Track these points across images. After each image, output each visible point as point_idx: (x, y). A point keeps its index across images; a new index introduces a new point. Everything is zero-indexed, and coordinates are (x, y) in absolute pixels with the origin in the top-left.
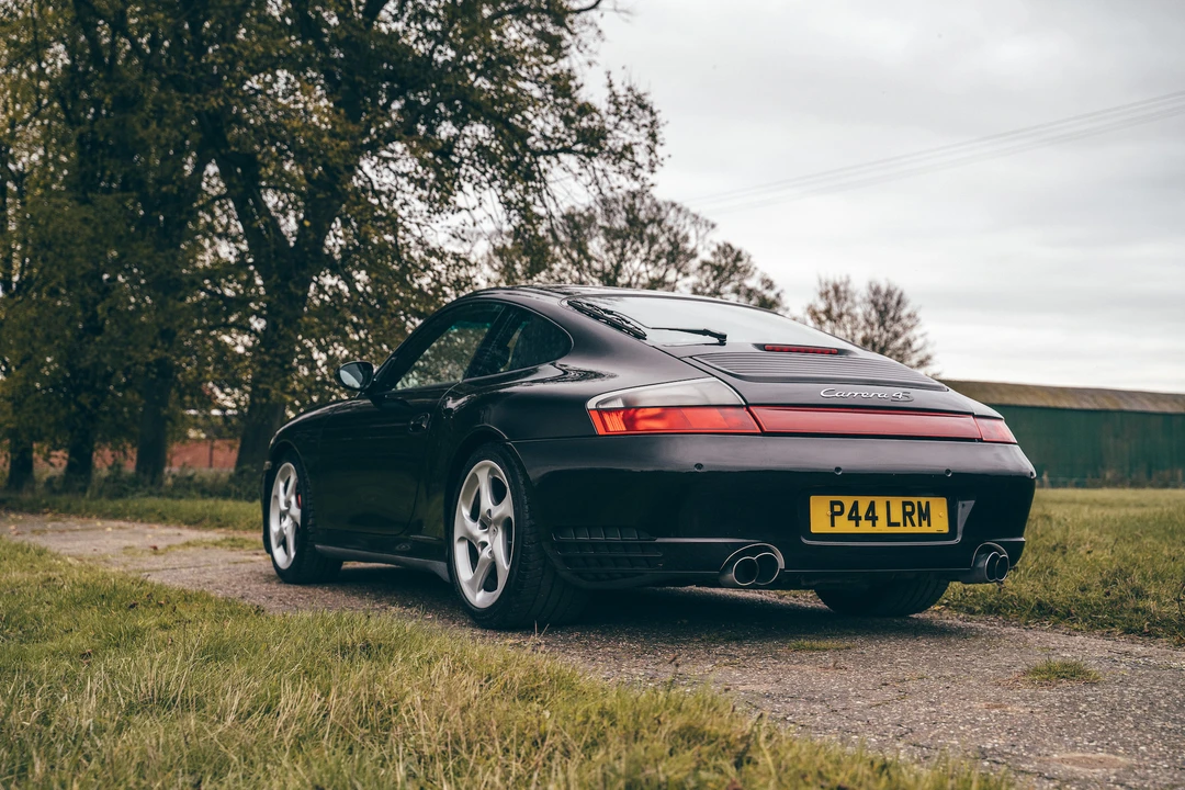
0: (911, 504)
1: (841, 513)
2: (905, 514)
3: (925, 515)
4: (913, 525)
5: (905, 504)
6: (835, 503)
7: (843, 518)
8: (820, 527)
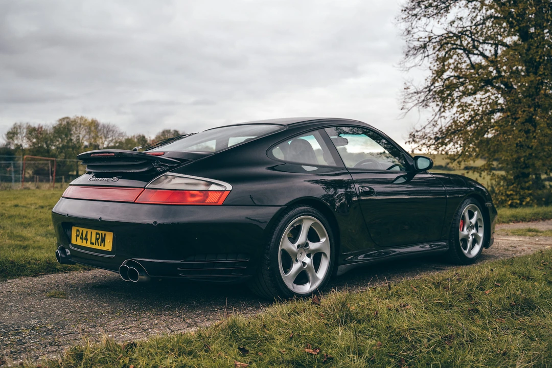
1: (78, 235)
2: (97, 239)
3: (103, 241)
4: (98, 245)
5: (97, 234)
6: (78, 231)
7: (79, 238)
8: (73, 241)
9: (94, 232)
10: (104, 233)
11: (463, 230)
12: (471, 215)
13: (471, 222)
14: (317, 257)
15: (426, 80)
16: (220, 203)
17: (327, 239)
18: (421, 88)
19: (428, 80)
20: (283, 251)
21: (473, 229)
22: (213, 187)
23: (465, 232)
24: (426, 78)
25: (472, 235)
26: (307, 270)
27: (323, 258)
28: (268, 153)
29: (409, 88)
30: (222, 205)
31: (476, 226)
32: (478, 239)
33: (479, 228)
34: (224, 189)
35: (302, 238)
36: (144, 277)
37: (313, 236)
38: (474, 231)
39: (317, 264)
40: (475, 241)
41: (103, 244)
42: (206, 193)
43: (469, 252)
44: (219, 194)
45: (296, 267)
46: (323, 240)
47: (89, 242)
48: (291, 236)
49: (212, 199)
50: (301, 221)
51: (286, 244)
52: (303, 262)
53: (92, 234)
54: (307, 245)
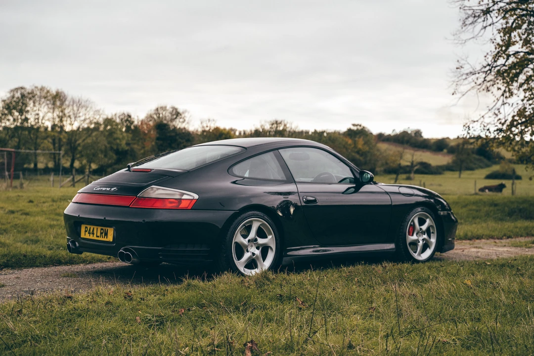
0: (102, 229)
1: (87, 231)
2: (101, 233)
3: (106, 234)
4: (102, 238)
5: (101, 229)
6: (86, 227)
7: (87, 233)
8: (83, 235)
9: (99, 228)
10: (106, 228)
11: (412, 235)
12: (422, 222)
13: (421, 229)
14: (265, 250)
15: (485, 57)
16: (190, 208)
17: (273, 237)
18: (478, 68)
19: (488, 56)
20: (236, 243)
21: (425, 234)
22: (185, 197)
23: (415, 237)
24: (485, 54)
25: (423, 240)
26: (256, 259)
27: (270, 251)
28: (229, 171)
29: (463, 68)
30: (191, 209)
31: (428, 232)
32: (430, 245)
33: (432, 234)
34: (192, 198)
35: (252, 234)
36: (135, 260)
37: (261, 233)
38: (425, 236)
39: (264, 255)
40: (426, 246)
41: (106, 237)
42: (180, 200)
43: (419, 255)
44: (189, 202)
45: (247, 256)
46: (270, 237)
47: (95, 235)
48: (243, 233)
49: (183, 205)
50: (251, 222)
51: (239, 238)
52: (253, 253)
53: (98, 230)
54: (256, 240)
